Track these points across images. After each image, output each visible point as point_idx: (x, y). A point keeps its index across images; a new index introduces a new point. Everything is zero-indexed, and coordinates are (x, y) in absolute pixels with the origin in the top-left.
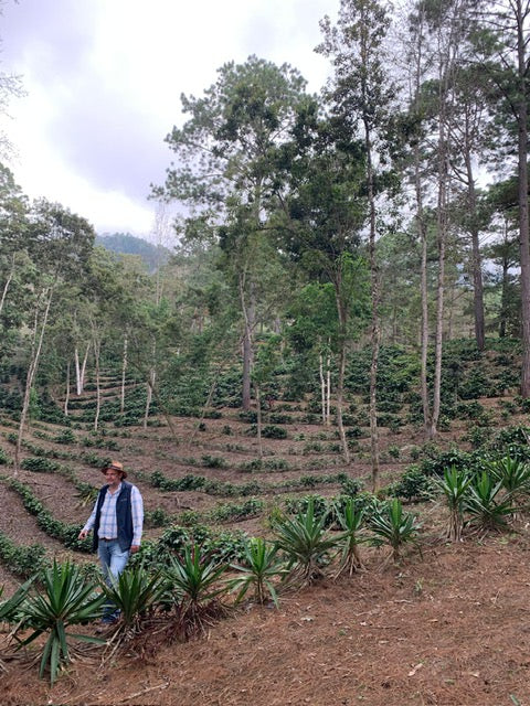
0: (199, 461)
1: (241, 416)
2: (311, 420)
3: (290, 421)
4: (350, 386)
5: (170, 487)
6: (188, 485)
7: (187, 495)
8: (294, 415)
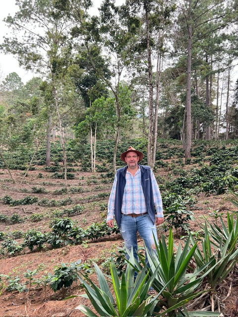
0: (30, 190)
1: (46, 169)
2: (85, 170)
3: (74, 171)
4: (99, 156)
5: (16, 203)
6: (28, 202)
7: (28, 207)
8: (76, 168)
